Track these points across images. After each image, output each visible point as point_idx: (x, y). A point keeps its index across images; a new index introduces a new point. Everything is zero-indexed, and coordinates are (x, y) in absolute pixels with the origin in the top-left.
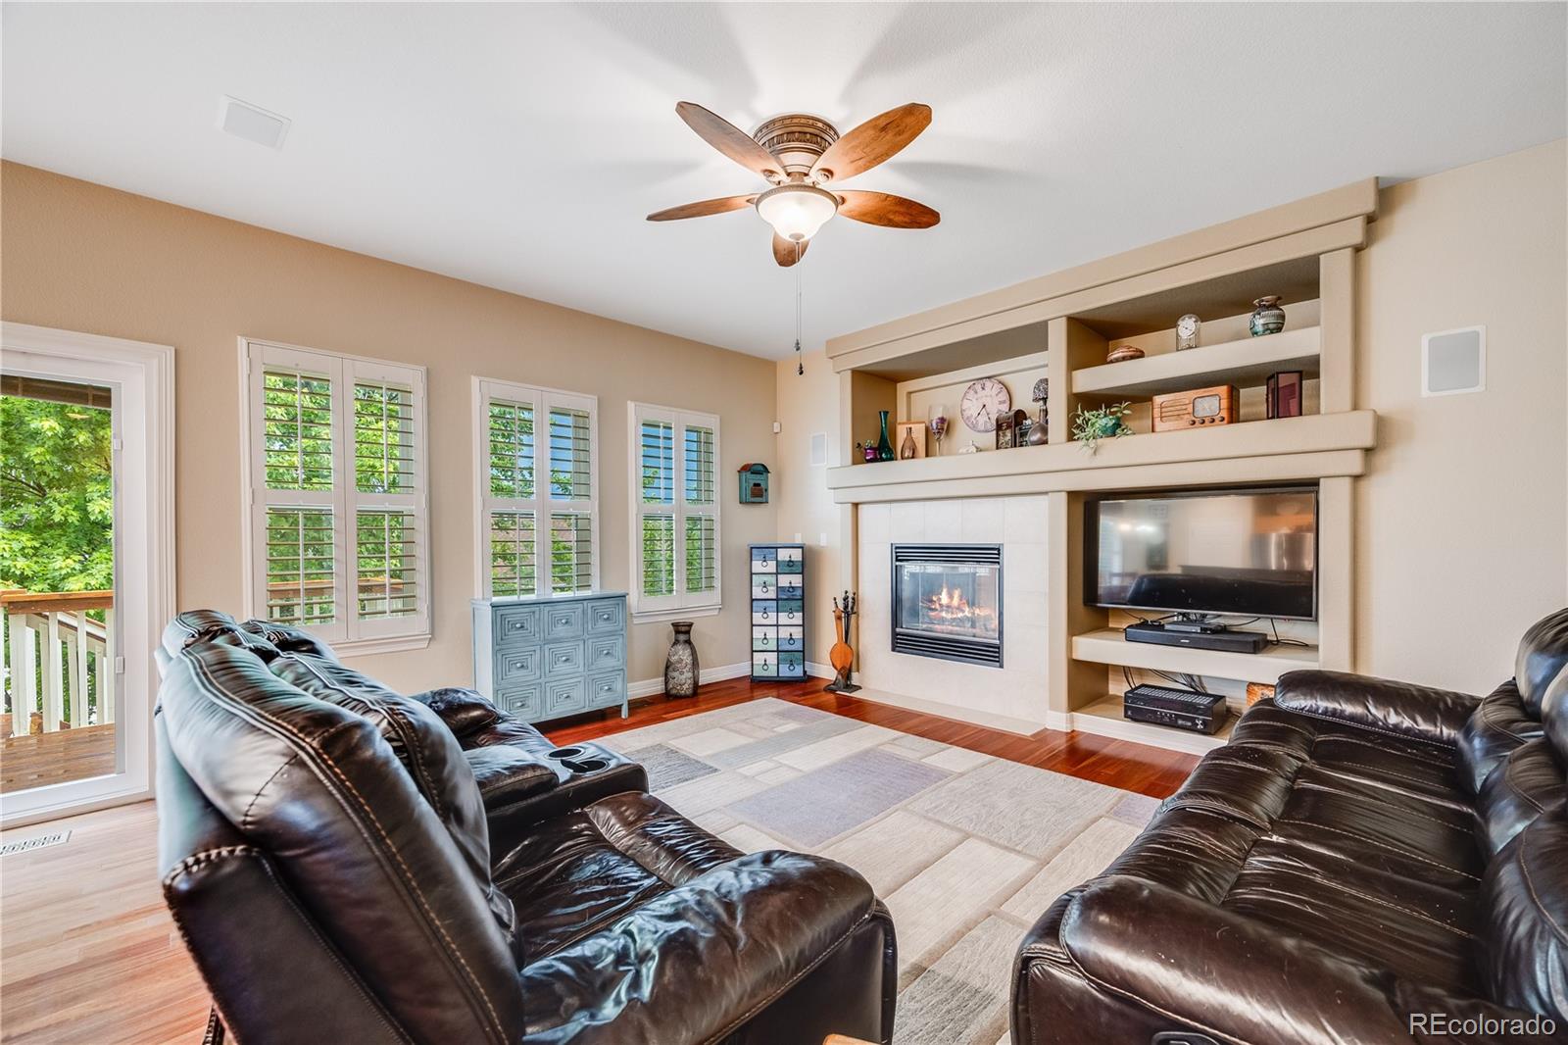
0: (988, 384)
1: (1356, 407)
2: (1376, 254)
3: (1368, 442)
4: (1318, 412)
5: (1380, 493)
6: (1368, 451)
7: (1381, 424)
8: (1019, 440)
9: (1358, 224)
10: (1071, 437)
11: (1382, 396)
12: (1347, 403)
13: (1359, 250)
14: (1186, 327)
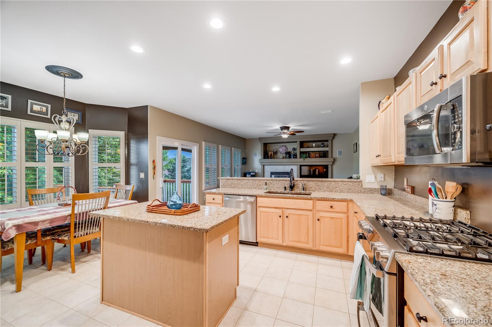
0: (284, 147)
1: (332, 157)
2: (334, 141)
3: (333, 161)
4: (328, 157)
5: (335, 167)
6: (333, 162)
7: (334, 159)
8: (290, 157)
9: (332, 138)
10: (300, 158)
11: (334, 156)
12: (331, 157)
13: (332, 140)
14: (314, 145)
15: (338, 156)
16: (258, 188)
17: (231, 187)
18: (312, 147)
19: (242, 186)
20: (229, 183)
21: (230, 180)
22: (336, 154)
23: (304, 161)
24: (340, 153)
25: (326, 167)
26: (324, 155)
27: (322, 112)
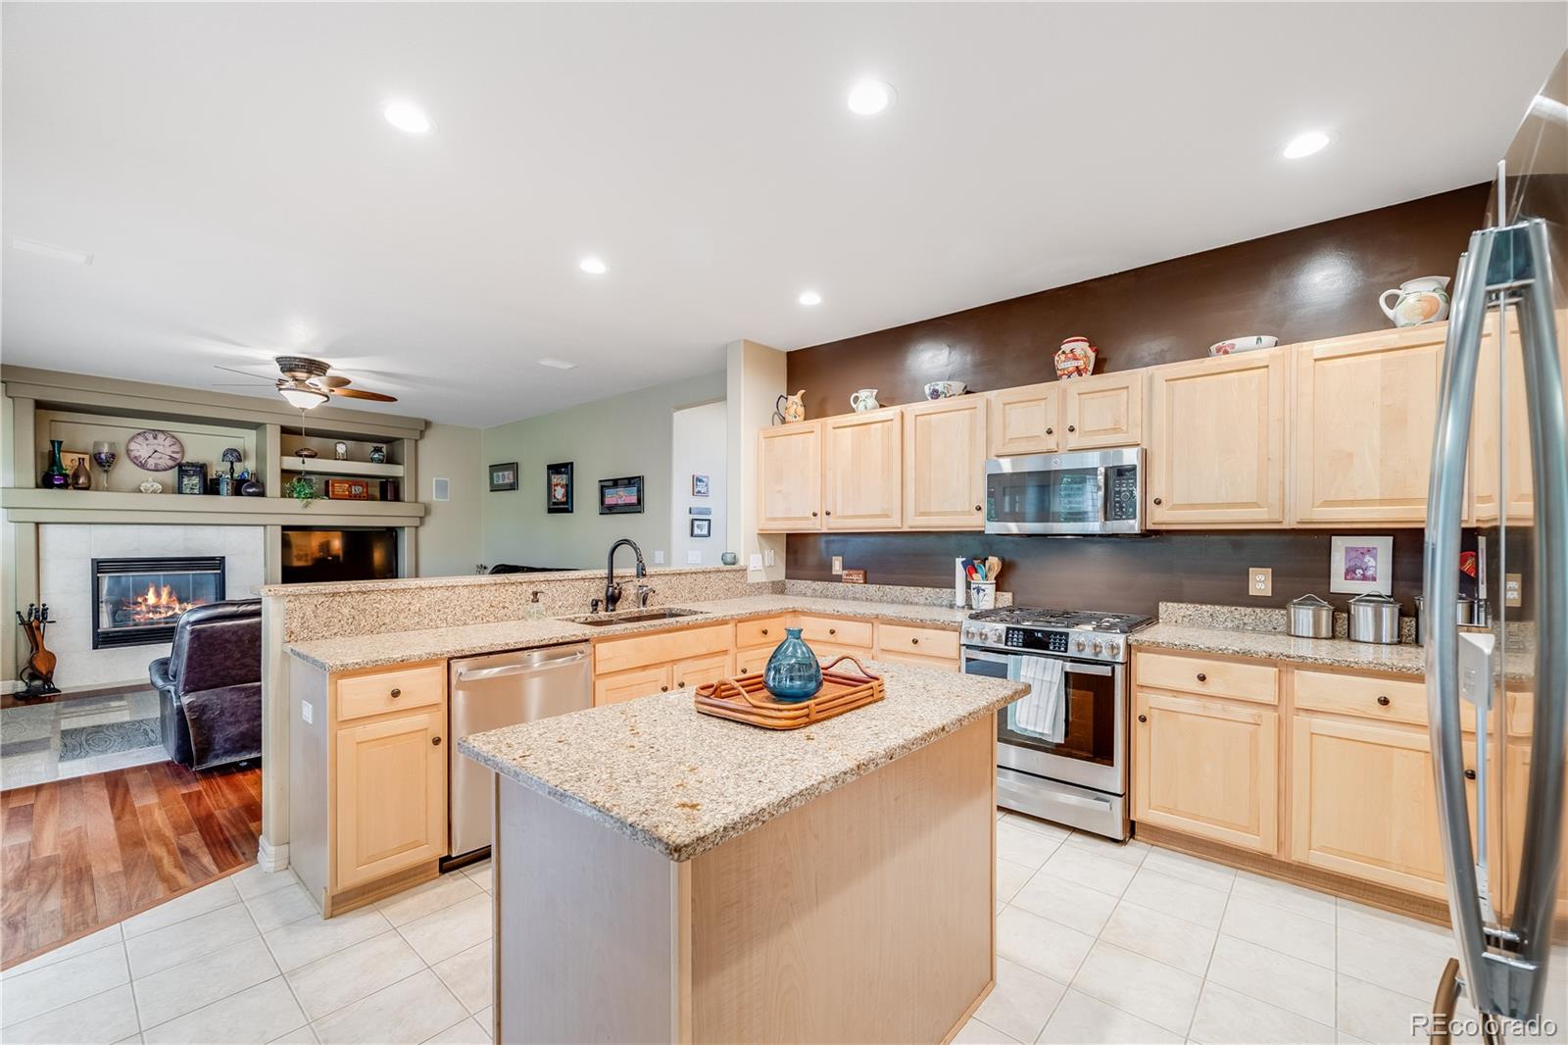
0: (156, 436)
1: (416, 501)
2: (423, 444)
3: (420, 514)
4: (401, 500)
5: (427, 533)
6: (420, 518)
7: (424, 508)
8: (209, 490)
9: (419, 435)
10: (283, 495)
11: (424, 498)
12: (413, 501)
13: (416, 441)
14: (341, 448)
15: (434, 498)
16: (492, 618)
17: (358, 631)
18: (335, 457)
19: (417, 619)
20: (345, 611)
21: (349, 599)
22: (429, 492)
23: (307, 511)
24: (442, 487)
25: (390, 535)
26: (390, 490)
27: (547, 362)
